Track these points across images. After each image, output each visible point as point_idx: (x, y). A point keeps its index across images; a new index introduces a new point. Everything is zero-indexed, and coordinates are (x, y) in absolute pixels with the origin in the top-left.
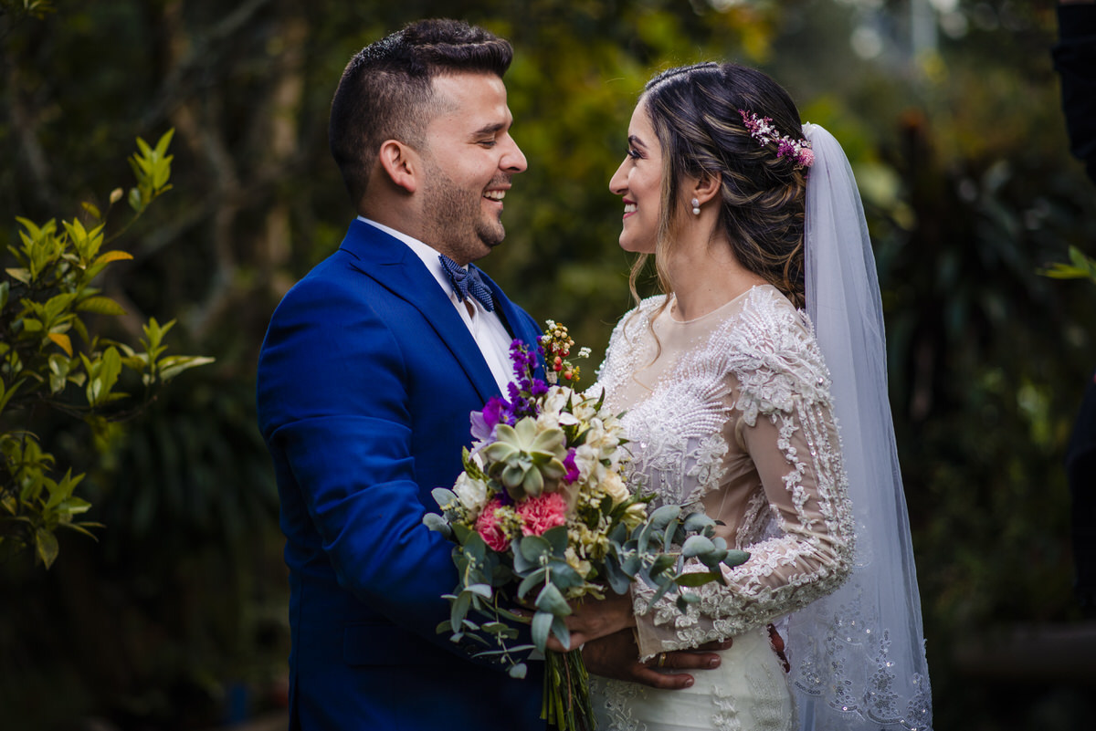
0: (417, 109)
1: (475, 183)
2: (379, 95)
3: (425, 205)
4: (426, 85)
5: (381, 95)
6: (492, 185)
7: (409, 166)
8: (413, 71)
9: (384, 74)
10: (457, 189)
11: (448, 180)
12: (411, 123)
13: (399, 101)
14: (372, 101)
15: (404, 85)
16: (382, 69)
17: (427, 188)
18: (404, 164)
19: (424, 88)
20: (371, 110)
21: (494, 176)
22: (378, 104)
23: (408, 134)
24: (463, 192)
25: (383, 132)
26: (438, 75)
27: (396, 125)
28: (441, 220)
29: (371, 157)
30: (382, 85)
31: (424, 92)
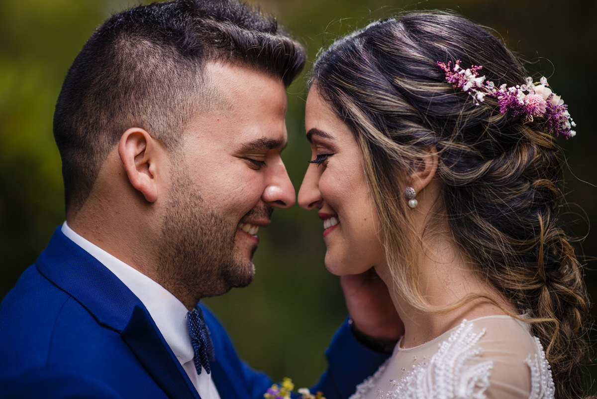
0: (179, 96)
1: (232, 209)
2: (135, 67)
3: (166, 223)
4: (198, 69)
5: (138, 69)
6: (251, 218)
7: (153, 167)
8: (185, 47)
9: (147, 43)
10: (209, 212)
11: (200, 198)
12: (169, 113)
13: (159, 82)
14: (124, 73)
15: (170, 63)
16: (145, 37)
17: (171, 201)
18: (147, 164)
19: (194, 72)
20: (120, 84)
21: (255, 206)
22: (132, 78)
23: (160, 124)
24: (216, 218)
25: (130, 116)
26: (215, 60)
27: (149, 110)
28: (182, 249)
29: (106, 145)
30: (140, 56)
31: (194, 77)
